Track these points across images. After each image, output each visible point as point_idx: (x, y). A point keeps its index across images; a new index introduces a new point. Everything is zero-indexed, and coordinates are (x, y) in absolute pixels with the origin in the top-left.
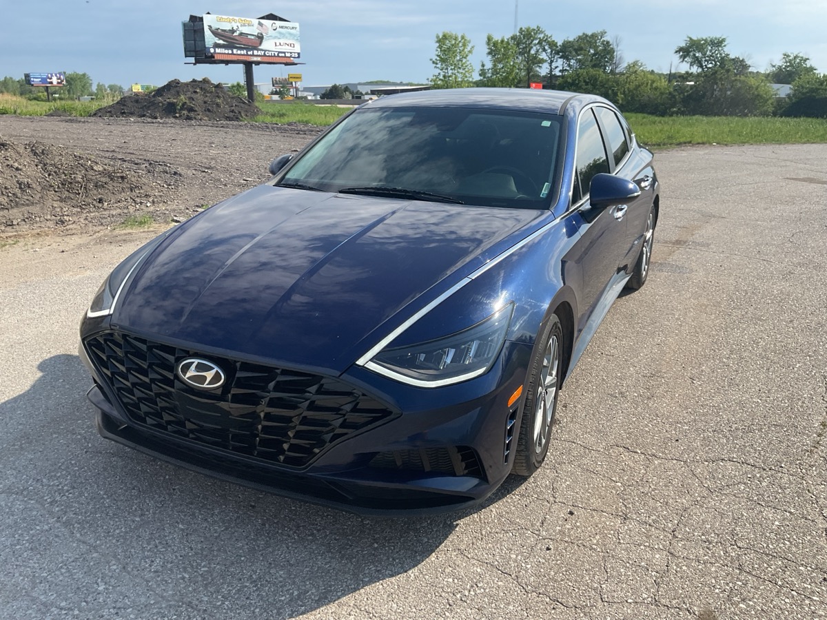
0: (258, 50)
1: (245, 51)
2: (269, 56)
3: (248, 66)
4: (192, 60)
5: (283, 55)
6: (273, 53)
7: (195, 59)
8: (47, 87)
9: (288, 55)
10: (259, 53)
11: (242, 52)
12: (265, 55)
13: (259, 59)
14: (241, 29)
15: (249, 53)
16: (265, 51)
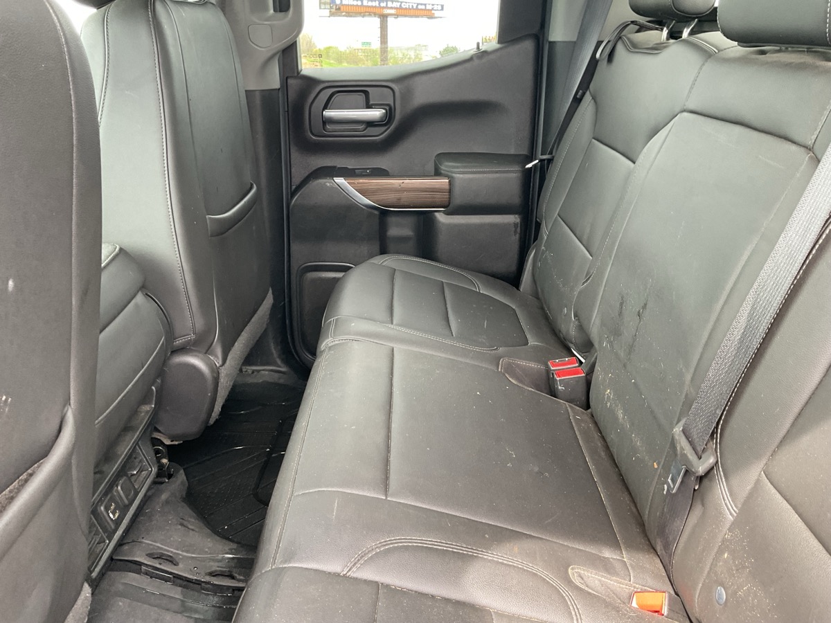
3: (384, 18)
4: (327, 12)
5: (423, 7)
7: (330, 11)
9: (429, 7)
13: (393, 11)
15: (383, 4)
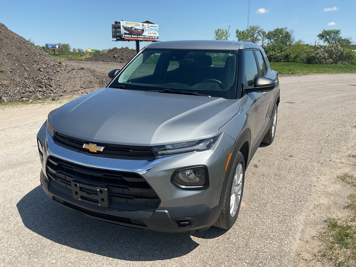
0: (142, 35)
1: (136, 36)
3: (138, 42)
4: (115, 39)
5: (152, 37)
6: (148, 37)
13: (142, 39)
14: (135, 27)
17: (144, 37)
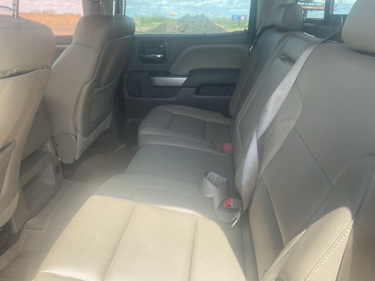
0: (311, 3)
1: (304, 3)
2: (318, 6)
6: (320, 4)
8: (239, 21)
10: (312, 4)
11: (302, 4)
12: (315, 5)
16: (316, 3)
17: (314, 4)
